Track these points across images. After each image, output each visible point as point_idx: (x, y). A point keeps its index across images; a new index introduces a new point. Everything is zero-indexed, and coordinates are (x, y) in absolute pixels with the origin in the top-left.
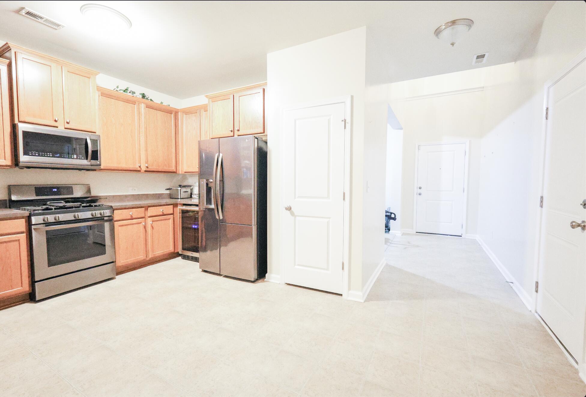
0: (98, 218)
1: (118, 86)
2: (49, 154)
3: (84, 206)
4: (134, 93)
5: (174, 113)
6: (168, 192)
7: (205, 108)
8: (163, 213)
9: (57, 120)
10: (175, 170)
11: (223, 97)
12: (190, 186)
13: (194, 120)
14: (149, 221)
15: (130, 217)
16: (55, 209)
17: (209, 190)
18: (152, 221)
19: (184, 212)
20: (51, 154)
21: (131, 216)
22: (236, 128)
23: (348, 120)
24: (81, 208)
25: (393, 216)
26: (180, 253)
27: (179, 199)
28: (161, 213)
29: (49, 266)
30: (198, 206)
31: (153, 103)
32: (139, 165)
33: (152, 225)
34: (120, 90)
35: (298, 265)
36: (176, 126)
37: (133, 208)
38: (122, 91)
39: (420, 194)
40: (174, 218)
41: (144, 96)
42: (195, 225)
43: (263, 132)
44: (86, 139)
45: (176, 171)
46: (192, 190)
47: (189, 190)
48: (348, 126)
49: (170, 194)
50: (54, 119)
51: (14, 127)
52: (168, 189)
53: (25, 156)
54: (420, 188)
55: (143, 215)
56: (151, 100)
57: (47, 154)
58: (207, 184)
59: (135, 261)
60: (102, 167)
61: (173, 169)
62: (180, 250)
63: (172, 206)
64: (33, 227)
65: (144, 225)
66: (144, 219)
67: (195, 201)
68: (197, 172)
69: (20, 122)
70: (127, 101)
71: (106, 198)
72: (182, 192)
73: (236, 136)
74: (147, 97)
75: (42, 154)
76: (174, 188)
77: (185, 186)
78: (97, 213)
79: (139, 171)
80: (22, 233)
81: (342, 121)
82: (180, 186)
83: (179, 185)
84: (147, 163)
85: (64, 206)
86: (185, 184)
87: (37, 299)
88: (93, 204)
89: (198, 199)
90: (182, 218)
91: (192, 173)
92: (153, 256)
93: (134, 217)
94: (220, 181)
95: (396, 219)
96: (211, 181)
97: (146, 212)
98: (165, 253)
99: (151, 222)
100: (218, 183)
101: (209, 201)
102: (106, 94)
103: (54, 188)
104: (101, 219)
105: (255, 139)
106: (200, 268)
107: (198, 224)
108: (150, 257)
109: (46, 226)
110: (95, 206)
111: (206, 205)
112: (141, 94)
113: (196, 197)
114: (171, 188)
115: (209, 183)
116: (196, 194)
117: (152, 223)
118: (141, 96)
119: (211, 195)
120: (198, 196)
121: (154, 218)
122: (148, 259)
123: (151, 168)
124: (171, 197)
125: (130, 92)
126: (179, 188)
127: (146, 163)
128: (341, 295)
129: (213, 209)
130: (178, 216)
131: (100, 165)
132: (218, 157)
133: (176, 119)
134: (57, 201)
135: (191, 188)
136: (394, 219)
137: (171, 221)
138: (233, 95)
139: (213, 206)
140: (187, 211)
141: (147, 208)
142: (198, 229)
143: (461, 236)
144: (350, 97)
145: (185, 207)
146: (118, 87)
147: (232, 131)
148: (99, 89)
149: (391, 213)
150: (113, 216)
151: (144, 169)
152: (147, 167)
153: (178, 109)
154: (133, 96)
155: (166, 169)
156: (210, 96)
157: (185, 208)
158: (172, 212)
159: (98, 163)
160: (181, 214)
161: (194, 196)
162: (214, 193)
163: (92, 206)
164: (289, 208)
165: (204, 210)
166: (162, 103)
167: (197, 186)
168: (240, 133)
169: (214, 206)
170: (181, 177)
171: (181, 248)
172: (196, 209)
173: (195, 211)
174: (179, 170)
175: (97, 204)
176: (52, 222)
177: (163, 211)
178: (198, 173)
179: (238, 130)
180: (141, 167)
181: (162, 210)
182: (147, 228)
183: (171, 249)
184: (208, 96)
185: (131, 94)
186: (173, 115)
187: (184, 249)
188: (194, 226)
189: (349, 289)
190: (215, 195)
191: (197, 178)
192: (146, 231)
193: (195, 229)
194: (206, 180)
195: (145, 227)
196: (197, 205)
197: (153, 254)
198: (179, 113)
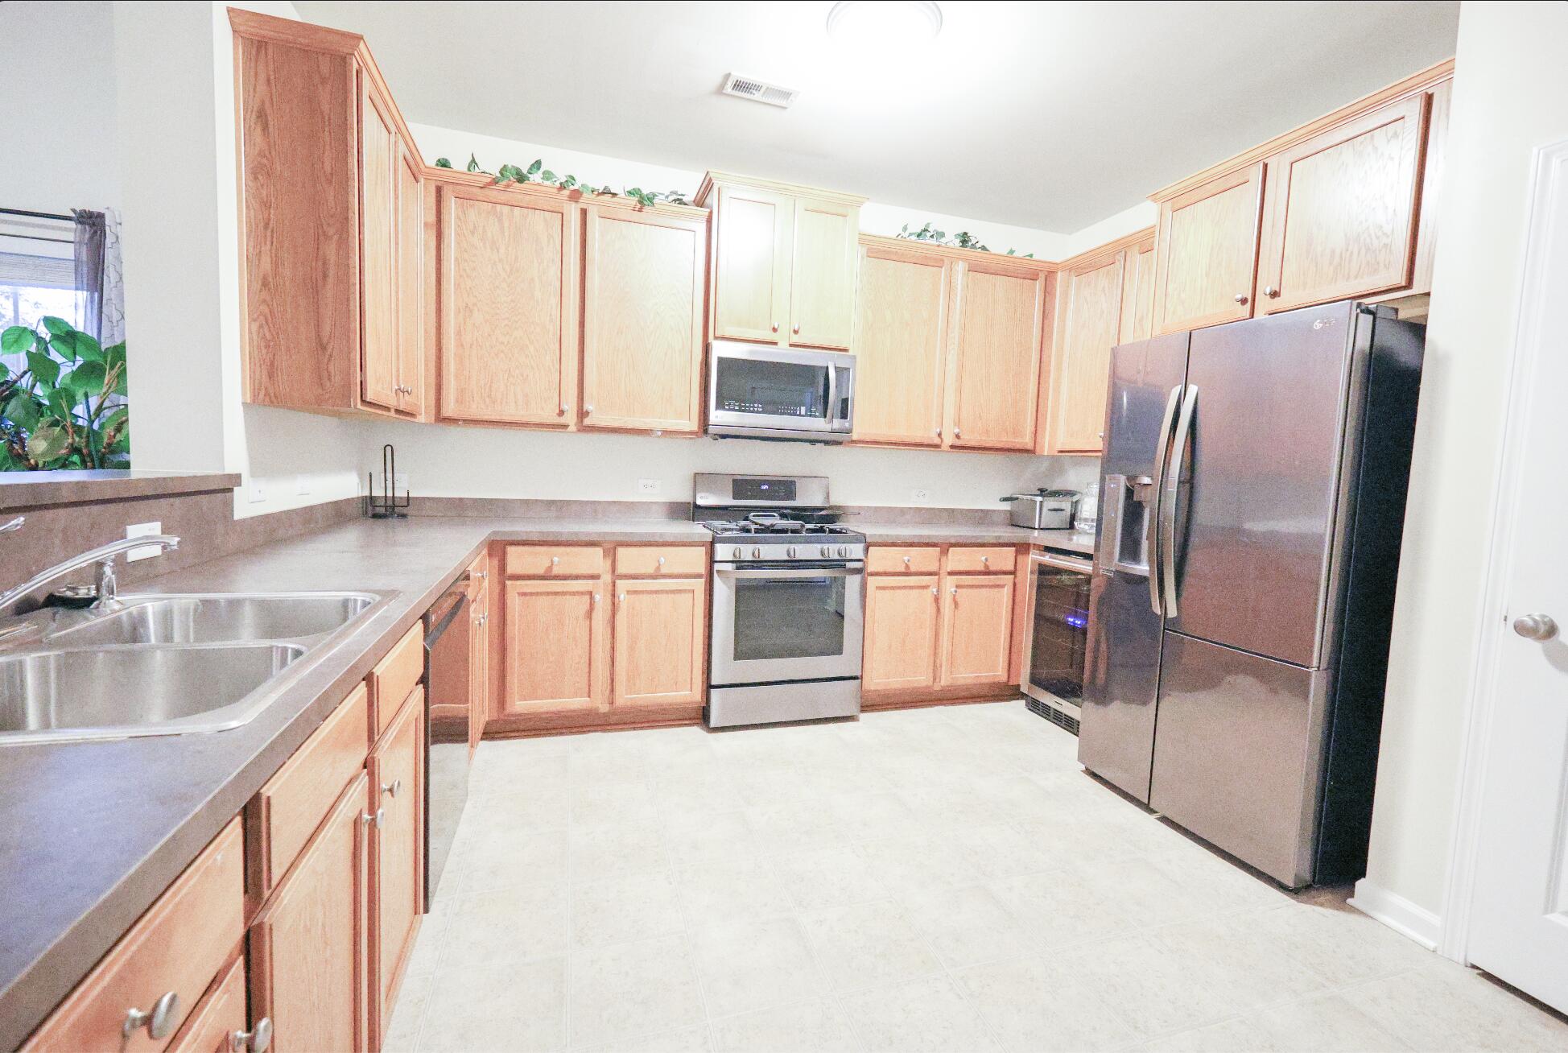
0: (833, 563)
1: (906, 226)
2: (758, 407)
3: (810, 529)
4: (942, 235)
5: (1042, 276)
6: (1006, 506)
7: (1144, 242)
8: (986, 566)
9: (776, 327)
10: (1030, 446)
11: (1226, 183)
12: (1071, 493)
13: (1104, 288)
14: (948, 584)
15: (902, 569)
16: (757, 531)
17: (1133, 511)
18: (957, 587)
19: (1044, 571)
20: (760, 406)
21: (907, 566)
22: (1265, 287)
24: (804, 534)
26: (1025, 689)
27: (1035, 529)
28: (981, 568)
29: (735, 660)
30: (1092, 559)
31: (988, 256)
32: (938, 430)
33: (954, 596)
34: (910, 234)
36: (1045, 315)
37: (912, 545)
38: (914, 238)
40: (1015, 585)
41: (965, 239)
42: (1076, 616)
43: (1403, 284)
44: (827, 368)
45: (1035, 447)
46: (1075, 504)
47: (1066, 505)
49: (1011, 513)
50: (772, 326)
51: (707, 349)
52: (1005, 499)
53: (718, 411)
55: (933, 568)
56: (984, 248)
57: (754, 407)
58: (1130, 492)
59: (906, 686)
60: (855, 436)
61: (1027, 441)
62: (1024, 681)
63: (1014, 549)
64: (717, 567)
65: (935, 593)
66: (937, 577)
67: (1084, 541)
68: (1100, 451)
69: (716, 338)
70: (925, 261)
71: (858, 512)
72: (1045, 510)
73: (1260, 315)
74: (974, 242)
75: (745, 407)
76: (1025, 497)
77: (1056, 494)
78: (833, 550)
79: (937, 446)
80: (699, 576)
82: (1042, 492)
83: (1039, 490)
84: (958, 423)
85: (772, 525)
86: (1055, 487)
87: (713, 724)
88: (827, 526)
89: (1094, 537)
90: (1040, 587)
91: (1080, 455)
92: (948, 683)
93: (913, 569)
94: (1179, 482)
96: (1146, 480)
97: (944, 559)
98: (984, 681)
99: (953, 589)
100: (1172, 488)
101: (1131, 550)
102: (879, 251)
103: (765, 482)
104: (839, 564)
105: (1362, 316)
106: (1081, 759)
107: (1086, 618)
108: (943, 683)
109: (738, 568)
110: (832, 531)
111: (1120, 560)
112: (959, 235)
113: (1087, 527)
114: (1015, 496)
115: (1137, 489)
116: (1086, 520)
117: (956, 591)
118: (957, 242)
119: (1141, 529)
120: (1092, 526)
121: (964, 577)
122: (937, 687)
123: (968, 439)
124: (1014, 521)
125: (932, 236)
126: (1039, 499)
127: (955, 425)
129: (1143, 580)
130: (1028, 580)
131: (849, 431)
132: (1179, 399)
133: (1048, 292)
134: (763, 511)
135: (1075, 499)
137: (1006, 592)
138: (1266, 166)
139: (1143, 568)
140: (1058, 571)
141: (945, 547)
142: (1084, 632)
145: (1050, 558)
146: (905, 229)
147: (1244, 301)
148: (864, 239)
150: (865, 560)
151: (949, 440)
152: (958, 436)
153: (1057, 264)
154: (938, 246)
155: (1005, 440)
156: (1163, 194)
157: (1048, 559)
158: (1010, 567)
159: (847, 425)
160: (1035, 577)
161: (1081, 526)
162: (1151, 520)
163: (824, 531)
164: (1543, 629)
165: (1109, 578)
166: (1012, 252)
167: (1092, 496)
168: (1277, 304)
169: (1148, 568)
170: (1046, 464)
171: (1028, 679)
172: (1085, 567)
173: (1082, 574)
174: (1044, 446)
175: (836, 526)
176: (748, 561)
177: (986, 560)
178: (1100, 454)
179: (1274, 294)
180: (943, 436)
181: (983, 558)
182: (942, 602)
183: (1000, 674)
184: (1158, 196)
185: (933, 242)
186: (1039, 285)
187: (1035, 681)
188: (1071, 620)
190: (1158, 528)
191: (1098, 470)
192: (938, 610)
193: (1074, 628)
194: (1128, 479)
195: (937, 600)
196: (1087, 557)
197: (952, 678)
198: (1059, 274)
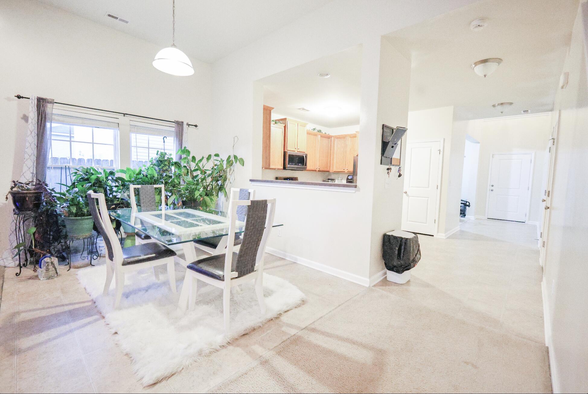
2: (294, 164)
5: (330, 138)
12: (334, 180)
13: (342, 142)
23: (442, 150)
25: (468, 204)
32: (317, 168)
35: (409, 221)
36: (331, 145)
39: (492, 190)
41: (320, 131)
44: (304, 157)
48: (441, 153)
50: (295, 148)
51: (285, 153)
53: (288, 165)
54: (492, 186)
60: (307, 169)
61: (328, 170)
69: (287, 150)
70: (314, 135)
74: (322, 132)
79: (316, 171)
81: (438, 150)
84: (319, 166)
86: (330, 178)
95: (470, 206)
102: (308, 133)
114: (325, 180)
123: (320, 169)
128: (433, 236)
136: (469, 206)
143: (525, 222)
144: (443, 139)
149: (467, 202)
159: (306, 167)
174: (331, 170)
186: (330, 140)
189: (438, 232)
198: (332, 138)
